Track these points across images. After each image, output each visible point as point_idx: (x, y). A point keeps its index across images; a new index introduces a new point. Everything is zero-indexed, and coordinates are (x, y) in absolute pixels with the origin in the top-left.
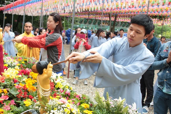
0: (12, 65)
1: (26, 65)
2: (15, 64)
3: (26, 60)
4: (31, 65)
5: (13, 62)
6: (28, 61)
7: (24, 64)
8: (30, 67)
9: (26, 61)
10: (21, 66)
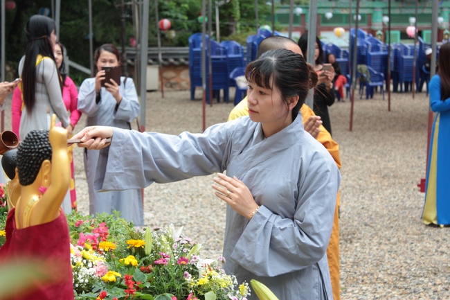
0: (81, 281)
1: (147, 276)
2: (92, 271)
3: (139, 243)
4: (173, 274)
5: (79, 261)
6: (148, 251)
7: (137, 270)
8: (166, 285)
9: (140, 252)
10: (123, 283)
